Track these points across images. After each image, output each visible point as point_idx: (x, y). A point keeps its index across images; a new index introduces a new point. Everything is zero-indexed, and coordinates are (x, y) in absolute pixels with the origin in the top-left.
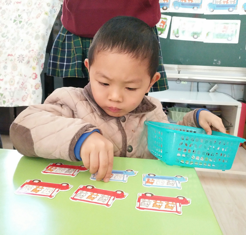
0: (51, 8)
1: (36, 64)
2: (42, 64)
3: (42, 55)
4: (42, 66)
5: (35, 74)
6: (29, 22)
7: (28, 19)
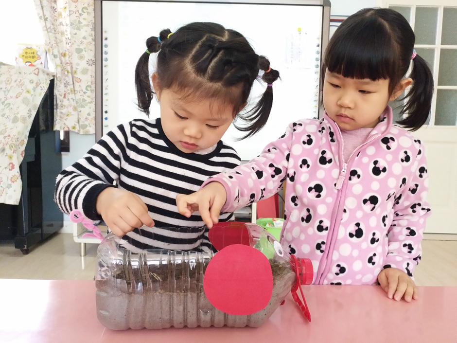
0: (34, 85)
1: (13, 153)
2: (22, 152)
3: (23, 140)
4: (22, 154)
5: (12, 163)
6: (6, 102)
7: (5, 99)
